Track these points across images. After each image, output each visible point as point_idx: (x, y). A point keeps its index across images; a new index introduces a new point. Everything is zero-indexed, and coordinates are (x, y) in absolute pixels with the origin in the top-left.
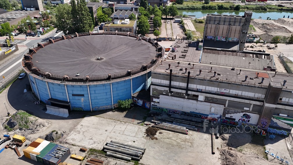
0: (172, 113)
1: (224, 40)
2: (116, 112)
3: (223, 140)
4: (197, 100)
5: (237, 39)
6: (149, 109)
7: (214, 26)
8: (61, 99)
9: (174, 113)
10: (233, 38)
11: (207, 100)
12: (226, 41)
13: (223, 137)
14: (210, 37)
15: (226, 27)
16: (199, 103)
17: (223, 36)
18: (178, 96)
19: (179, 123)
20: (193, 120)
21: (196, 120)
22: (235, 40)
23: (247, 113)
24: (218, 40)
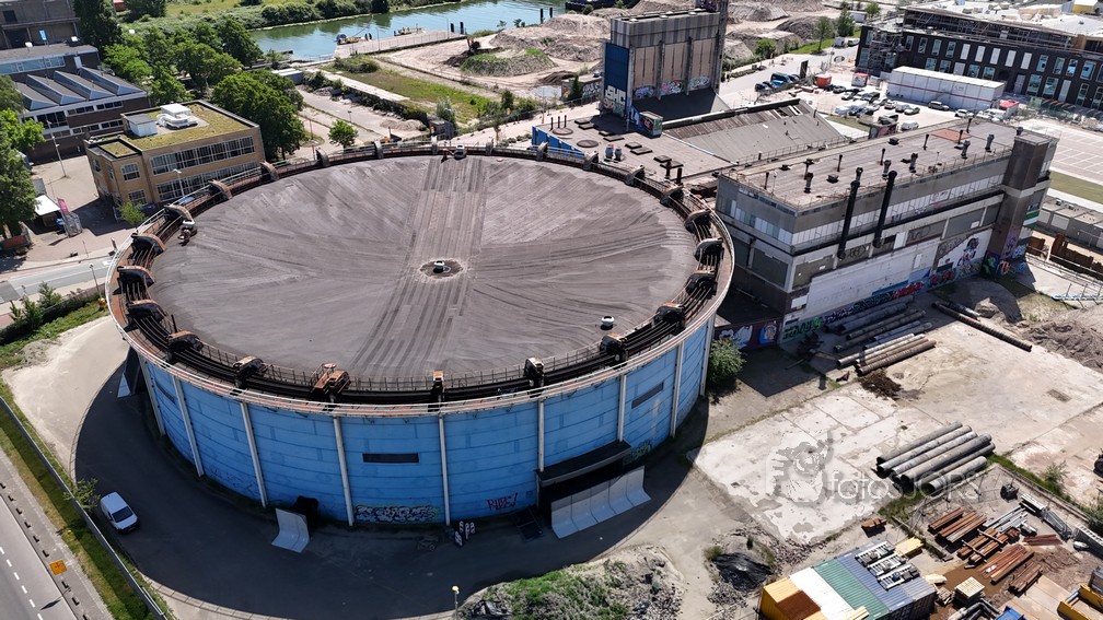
0: (832, 321)
2: (724, 400)
3: (989, 317)
4: (891, 250)
5: (706, 79)
6: (774, 346)
7: (651, 52)
8: (590, 448)
9: (838, 318)
10: (698, 81)
11: (915, 239)
13: (983, 311)
14: (642, 91)
15: (680, 48)
16: (896, 255)
17: (675, 78)
18: (852, 259)
20: (891, 310)
21: (895, 308)
22: (702, 83)
23: (975, 236)
24: (663, 94)
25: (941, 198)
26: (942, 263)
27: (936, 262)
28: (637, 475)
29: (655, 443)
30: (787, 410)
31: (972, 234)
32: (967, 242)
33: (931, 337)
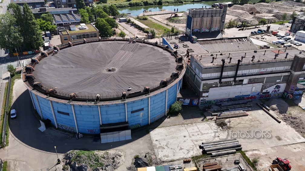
0: (219, 102)
1: (207, 31)
2: (171, 118)
3: (274, 111)
4: (242, 84)
5: (218, 28)
6: (197, 106)
7: (199, 19)
8: (117, 122)
9: (221, 102)
10: (215, 28)
11: (251, 82)
12: (209, 32)
13: (272, 108)
14: (196, 30)
15: (209, 19)
16: (244, 86)
17: (207, 27)
18: (226, 85)
19: (234, 109)
20: (240, 102)
21: (242, 102)
22: (216, 29)
23: (279, 85)
24: (203, 31)
25: (262, 70)
26: (264, 91)
27: (262, 90)
28: (129, 132)
29: (142, 125)
30: (187, 124)
31: (277, 84)
32: (275, 86)
33: (248, 113)
